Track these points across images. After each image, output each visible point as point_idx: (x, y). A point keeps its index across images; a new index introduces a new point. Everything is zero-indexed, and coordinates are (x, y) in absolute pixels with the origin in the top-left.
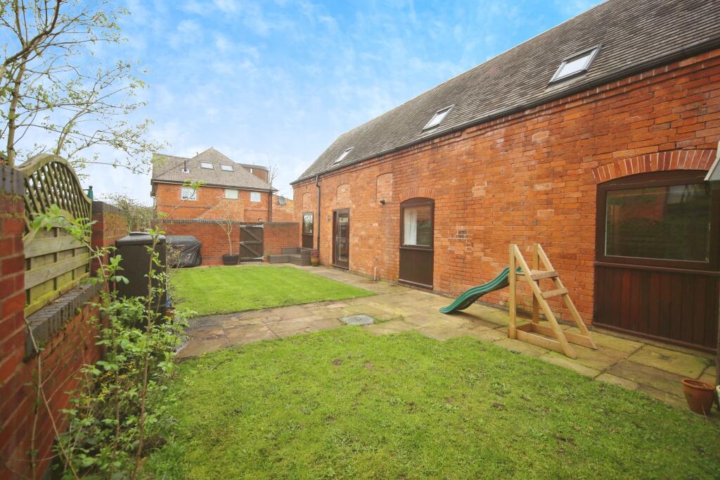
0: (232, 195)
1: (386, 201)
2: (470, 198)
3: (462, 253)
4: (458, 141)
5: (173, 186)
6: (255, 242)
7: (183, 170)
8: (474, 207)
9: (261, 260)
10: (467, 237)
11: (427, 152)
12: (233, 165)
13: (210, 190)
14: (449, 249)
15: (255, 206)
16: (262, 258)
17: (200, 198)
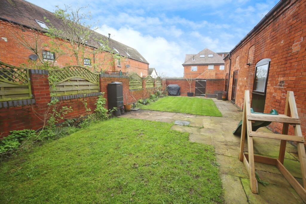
0: (211, 67)
1: (251, 64)
2: (289, 55)
3: (279, 98)
4: (289, 8)
5: (188, 66)
6: (202, 88)
7: (193, 60)
8: (291, 61)
9: (204, 96)
10: (284, 86)
11: (271, 24)
12: (214, 54)
13: (202, 66)
14: (273, 95)
15: (221, 72)
16: (205, 95)
17: (198, 70)
